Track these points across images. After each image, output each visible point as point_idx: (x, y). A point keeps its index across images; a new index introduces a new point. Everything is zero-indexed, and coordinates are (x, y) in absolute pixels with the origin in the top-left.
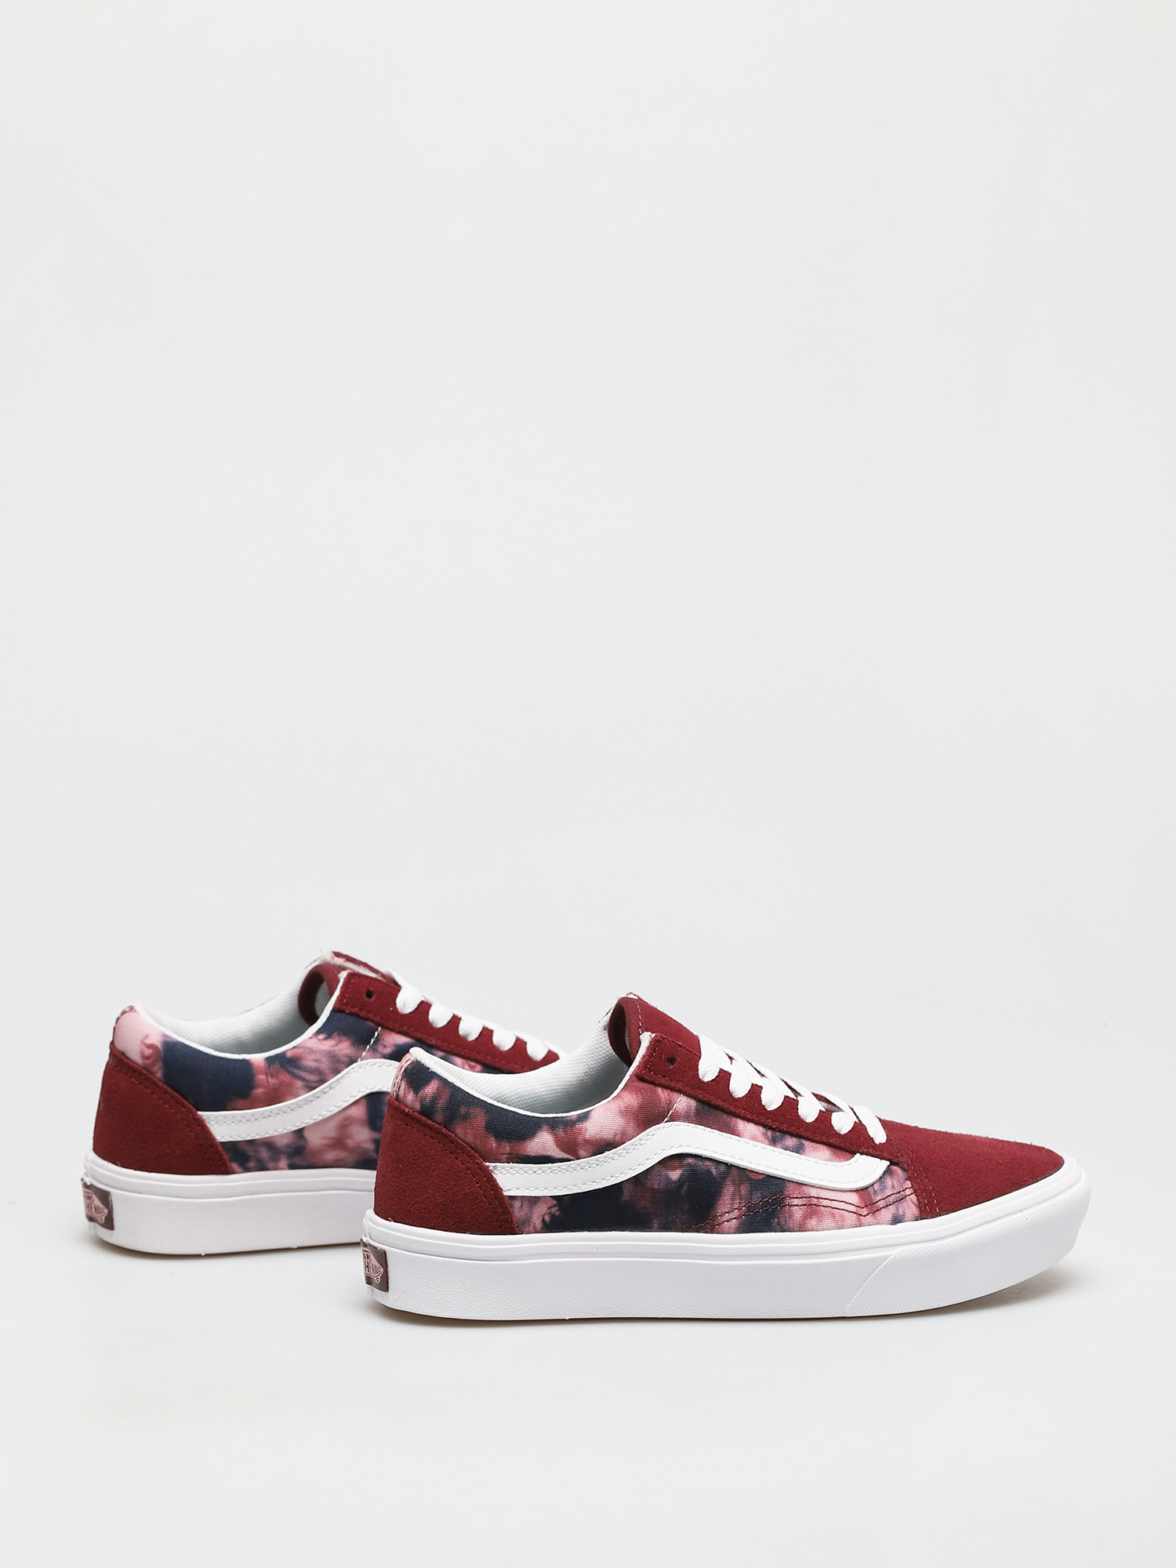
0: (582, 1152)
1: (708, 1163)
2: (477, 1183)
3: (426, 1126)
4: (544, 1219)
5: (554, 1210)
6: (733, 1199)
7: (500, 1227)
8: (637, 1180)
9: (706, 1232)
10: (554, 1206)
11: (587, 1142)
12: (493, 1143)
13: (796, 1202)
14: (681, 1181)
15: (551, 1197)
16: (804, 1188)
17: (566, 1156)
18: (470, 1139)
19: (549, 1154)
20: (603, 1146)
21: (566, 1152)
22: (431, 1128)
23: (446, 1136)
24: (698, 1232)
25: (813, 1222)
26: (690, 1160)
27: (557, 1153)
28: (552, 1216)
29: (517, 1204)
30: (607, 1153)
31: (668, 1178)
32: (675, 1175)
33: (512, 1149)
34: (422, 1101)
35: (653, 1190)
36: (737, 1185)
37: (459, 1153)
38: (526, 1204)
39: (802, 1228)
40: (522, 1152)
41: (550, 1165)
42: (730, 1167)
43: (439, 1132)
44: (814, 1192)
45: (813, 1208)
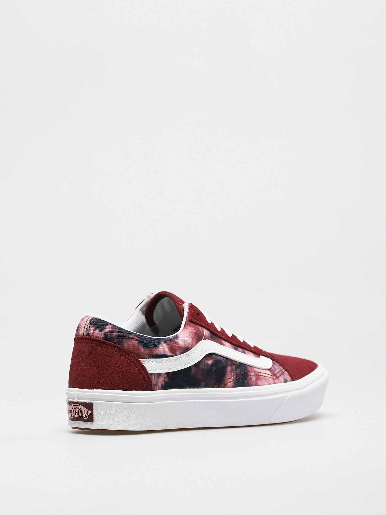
0: (178, 353)
1: (220, 357)
2: (137, 368)
3: (109, 344)
4: (162, 383)
5: (166, 379)
6: (231, 373)
7: (146, 387)
8: (197, 365)
9: (222, 388)
10: (166, 377)
11: (180, 347)
12: (142, 350)
13: (252, 374)
14: (212, 366)
15: (165, 373)
16: (253, 368)
17: (172, 354)
18: (131, 349)
19: (165, 353)
20: (185, 349)
21: (172, 353)
22: (111, 345)
23: (119, 348)
24: (218, 388)
25: (259, 382)
26: (214, 356)
27: (169, 353)
28: (165, 382)
29: (153, 377)
30: (187, 353)
31: (207, 364)
32: (210, 362)
33: (150, 352)
34: (105, 334)
35: (202, 369)
36: (232, 367)
37: (126, 355)
38: (156, 377)
39: (256, 385)
40: (155, 353)
41: (165, 359)
42: (227, 359)
43: (115, 347)
44: (256, 370)
45: (258, 376)
